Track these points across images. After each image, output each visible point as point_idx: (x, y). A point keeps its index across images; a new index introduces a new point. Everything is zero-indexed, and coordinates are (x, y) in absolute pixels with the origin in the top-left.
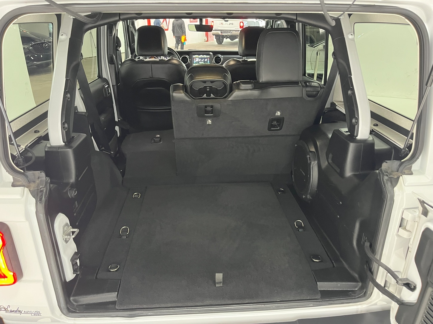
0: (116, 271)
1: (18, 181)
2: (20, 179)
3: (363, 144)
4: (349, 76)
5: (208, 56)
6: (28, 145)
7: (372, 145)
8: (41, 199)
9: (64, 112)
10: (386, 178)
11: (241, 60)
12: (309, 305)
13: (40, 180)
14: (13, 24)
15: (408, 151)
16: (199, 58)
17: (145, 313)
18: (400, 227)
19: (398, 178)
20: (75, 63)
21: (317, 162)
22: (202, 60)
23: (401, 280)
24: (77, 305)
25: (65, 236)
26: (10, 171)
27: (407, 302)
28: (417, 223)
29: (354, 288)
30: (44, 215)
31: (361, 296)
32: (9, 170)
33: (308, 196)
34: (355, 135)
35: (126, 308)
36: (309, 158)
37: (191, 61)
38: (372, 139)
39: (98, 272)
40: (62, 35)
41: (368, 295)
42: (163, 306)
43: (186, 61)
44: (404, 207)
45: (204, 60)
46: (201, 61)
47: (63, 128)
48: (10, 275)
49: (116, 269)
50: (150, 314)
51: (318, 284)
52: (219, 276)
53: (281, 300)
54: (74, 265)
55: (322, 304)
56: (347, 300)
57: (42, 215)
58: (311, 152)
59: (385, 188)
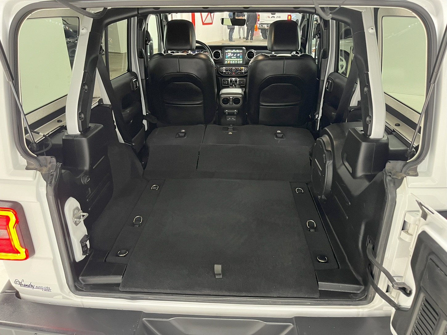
0: (124, 256)
1: (32, 165)
2: (33, 163)
3: (375, 144)
4: (366, 72)
5: (241, 51)
6: (49, 133)
7: (386, 145)
8: (51, 183)
9: (81, 103)
10: (389, 178)
11: (269, 55)
12: (306, 303)
13: (51, 164)
14: (28, 19)
15: (414, 151)
16: (232, 53)
17: (146, 297)
18: (402, 229)
19: (402, 179)
20: (93, 56)
21: (332, 161)
22: (235, 54)
23: (397, 284)
24: (84, 284)
25: (75, 219)
26: (24, 155)
27: (403, 307)
28: (417, 226)
29: (356, 291)
30: (54, 197)
31: (362, 299)
32: (22, 154)
33: (323, 197)
34: (368, 134)
35: (129, 291)
36: (325, 156)
37: (223, 56)
38: (386, 138)
39: (107, 256)
40: (83, 29)
41: (369, 299)
42: (163, 292)
43: (219, 56)
44: (406, 209)
45: (237, 55)
46: (233, 56)
47: (80, 118)
48: (22, 251)
49: (125, 255)
50: (150, 298)
51: (319, 285)
52: (218, 268)
53: (278, 296)
54: (84, 246)
55: (320, 304)
56: (347, 302)
57: (51, 197)
58: (327, 151)
59: (387, 188)
